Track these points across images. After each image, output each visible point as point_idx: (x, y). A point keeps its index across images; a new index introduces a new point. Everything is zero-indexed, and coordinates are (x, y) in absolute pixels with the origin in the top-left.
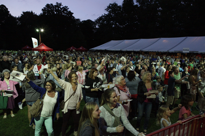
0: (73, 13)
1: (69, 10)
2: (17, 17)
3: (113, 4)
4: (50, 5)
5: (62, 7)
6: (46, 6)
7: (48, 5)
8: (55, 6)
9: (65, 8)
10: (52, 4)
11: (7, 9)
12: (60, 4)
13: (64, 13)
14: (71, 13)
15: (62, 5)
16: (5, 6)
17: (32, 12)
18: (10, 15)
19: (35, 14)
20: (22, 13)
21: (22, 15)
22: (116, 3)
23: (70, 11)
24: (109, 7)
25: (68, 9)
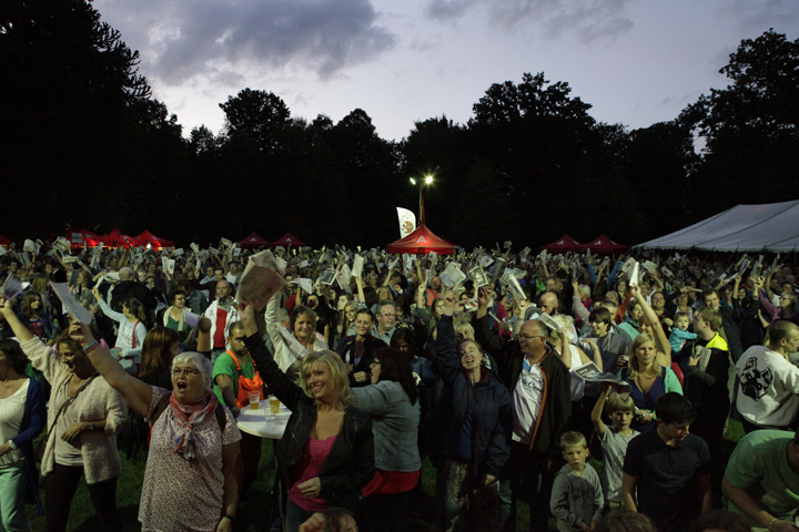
0: (588, 106)
1: (571, 96)
2: (398, 141)
3: (760, 39)
4: (502, 86)
5: (544, 88)
6: (487, 92)
7: (495, 91)
8: (521, 87)
9: (559, 92)
10: (509, 84)
11: (369, 120)
12: (540, 79)
13: (554, 109)
14: (579, 106)
15: (545, 79)
16: (363, 113)
17: (444, 120)
18: (376, 137)
19: (454, 125)
20: (414, 128)
21: (413, 132)
22: (774, 31)
23: (578, 99)
24: (739, 57)
25: (569, 90)
